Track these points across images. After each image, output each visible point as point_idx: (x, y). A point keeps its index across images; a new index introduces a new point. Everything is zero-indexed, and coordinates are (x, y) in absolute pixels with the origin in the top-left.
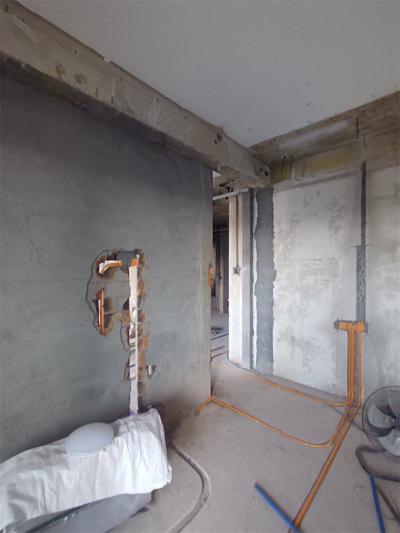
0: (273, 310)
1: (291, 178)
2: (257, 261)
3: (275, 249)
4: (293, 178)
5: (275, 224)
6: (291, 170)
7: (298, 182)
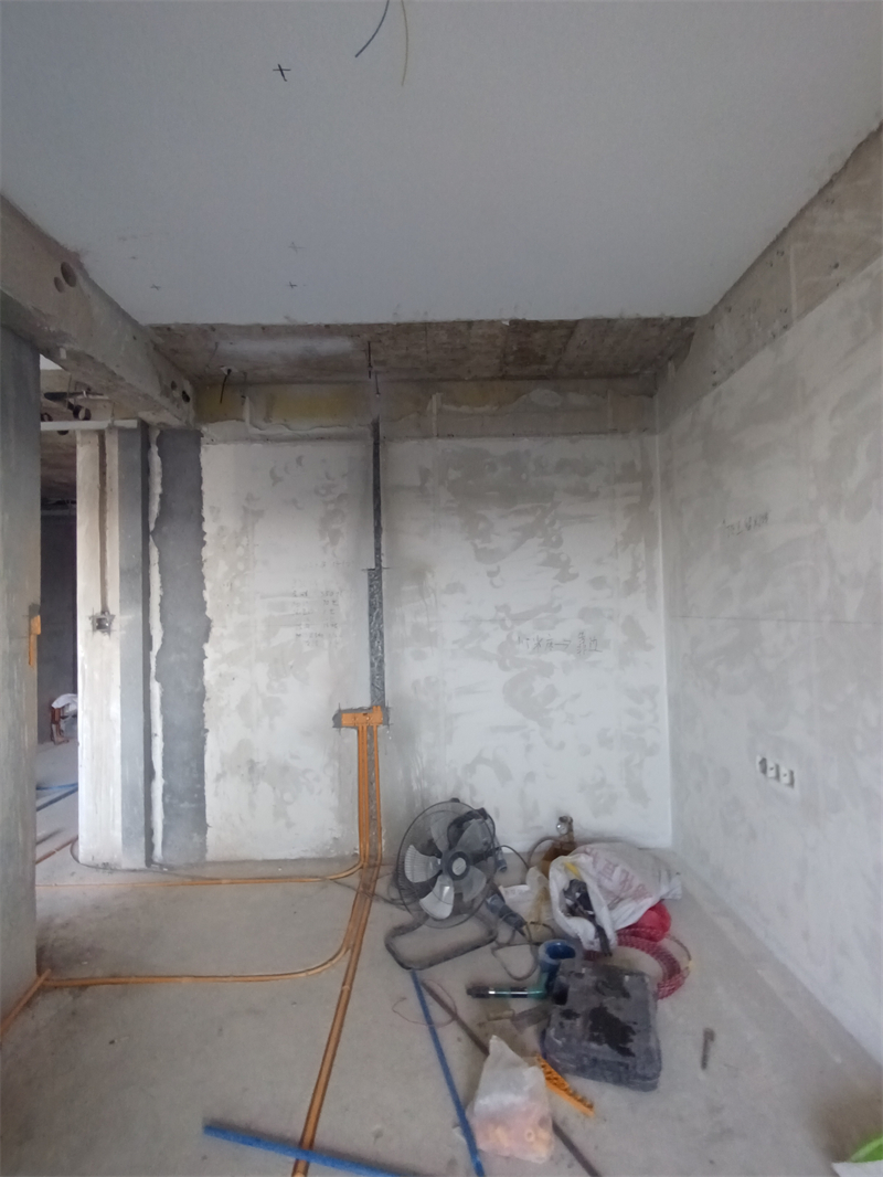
0: (205, 711)
1: (243, 420)
2: (162, 597)
3: (206, 570)
4: (247, 419)
5: (206, 513)
6: (243, 404)
7: (257, 431)
